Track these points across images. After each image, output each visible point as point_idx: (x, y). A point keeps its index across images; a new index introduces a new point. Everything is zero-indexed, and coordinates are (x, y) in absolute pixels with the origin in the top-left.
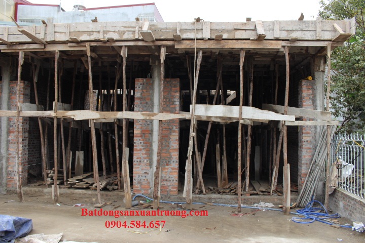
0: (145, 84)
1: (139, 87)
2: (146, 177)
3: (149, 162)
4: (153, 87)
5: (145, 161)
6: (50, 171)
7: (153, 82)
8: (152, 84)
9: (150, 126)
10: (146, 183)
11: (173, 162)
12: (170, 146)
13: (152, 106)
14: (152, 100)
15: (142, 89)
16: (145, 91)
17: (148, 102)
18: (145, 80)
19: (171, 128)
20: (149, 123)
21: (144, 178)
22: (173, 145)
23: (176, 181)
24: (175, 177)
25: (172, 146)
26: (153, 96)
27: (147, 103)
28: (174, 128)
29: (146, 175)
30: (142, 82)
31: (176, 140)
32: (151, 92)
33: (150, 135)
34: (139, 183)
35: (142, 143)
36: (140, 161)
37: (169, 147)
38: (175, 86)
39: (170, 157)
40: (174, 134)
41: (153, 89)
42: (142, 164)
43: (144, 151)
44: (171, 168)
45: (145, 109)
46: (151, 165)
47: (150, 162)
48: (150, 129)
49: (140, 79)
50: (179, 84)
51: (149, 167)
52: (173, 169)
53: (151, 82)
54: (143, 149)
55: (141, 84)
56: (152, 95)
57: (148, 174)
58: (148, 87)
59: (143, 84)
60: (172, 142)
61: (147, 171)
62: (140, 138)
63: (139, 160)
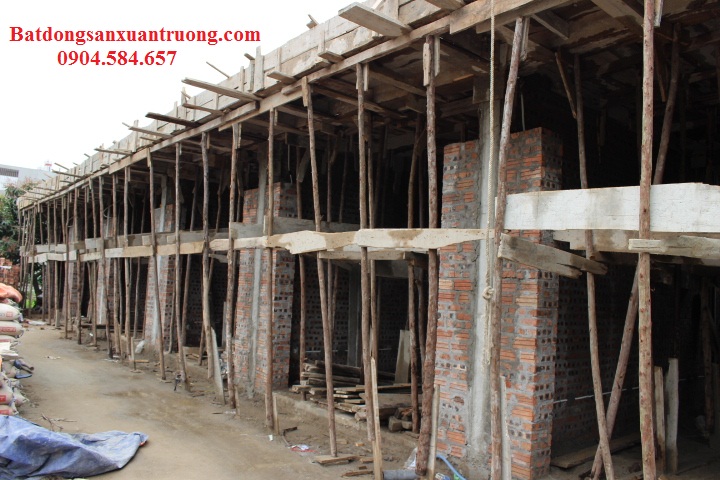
0: (464, 157)
1: (452, 168)
2: (457, 410)
3: (465, 370)
4: (481, 163)
5: (459, 368)
6: (307, 365)
7: (481, 148)
8: (478, 157)
9: (472, 269)
10: (457, 426)
11: (523, 378)
12: (517, 329)
13: (479, 214)
14: (477, 199)
15: (457, 173)
16: (462, 175)
17: (470, 205)
18: (463, 146)
19: (519, 276)
20: (469, 261)
21: (454, 413)
22: (524, 327)
23: (528, 436)
24: (525, 426)
25: (522, 331)
26: (480, 188)
27: (466, 207)
28: (528, 276)
29: (459, 405)
30: (456, 154)
31: (531, 312)
32: (475, 177)
33: (471, 296)
34: (444, 423)
35: (454, 317)
36: (448, 365)
37: (513, 331)
38: (531, 152)
39: (516, 364)
40: (526, 293)
41: (480, 168)
42: (452, 375)
43: (456, 340)
44: (517, 396)
45: (463, 223)
46: (469, 378)
47: (468, 371)
48: (472, 280)
49: (454, 145)
50: (540, 143)
51: (464, 383)
52: (521, 398)
53: (476, 150)
54: (456, 332)
55: (455, 159)
56: (479, 182)
57: (462, 402)
58: (469, 166)
59: (460, 158)
60: (521, 318)
61: (461, 396)
62: (450, 303)
63: (445, 362)
